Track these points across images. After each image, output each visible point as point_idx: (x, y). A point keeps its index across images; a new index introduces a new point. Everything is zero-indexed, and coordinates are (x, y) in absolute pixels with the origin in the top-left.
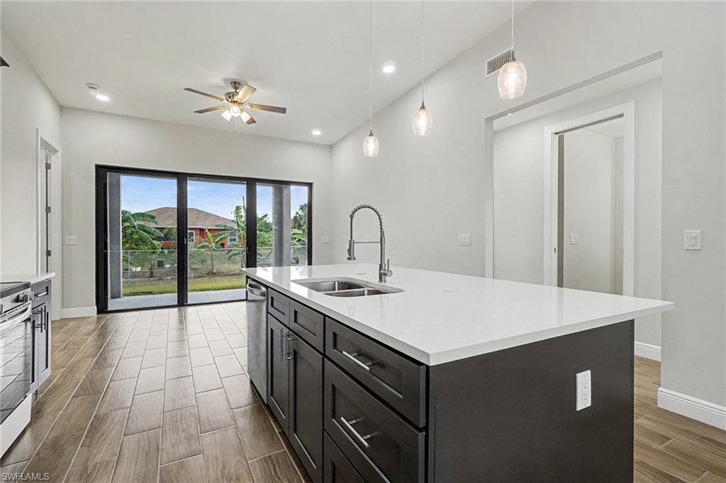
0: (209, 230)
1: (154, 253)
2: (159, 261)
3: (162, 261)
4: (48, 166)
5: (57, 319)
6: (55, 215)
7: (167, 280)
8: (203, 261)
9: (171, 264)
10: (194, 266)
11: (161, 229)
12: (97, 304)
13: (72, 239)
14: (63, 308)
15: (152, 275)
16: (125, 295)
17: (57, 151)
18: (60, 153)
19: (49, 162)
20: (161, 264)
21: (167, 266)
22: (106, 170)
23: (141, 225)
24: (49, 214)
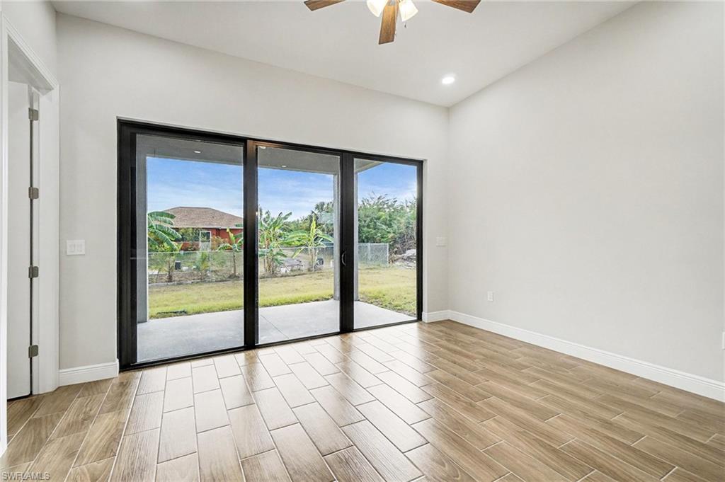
0: (231, 230)
1: (172, 255)
2: (176, 263)
3: (179, 263)
4: (33, 115)
5: (50, 389)
6: (46, 204)
7: (187, 284)
8: (222, 263)
9: (189, 266)
10: (214, 268)
11: (177, 230)
12: (120, 356)
13: (77, 246)
14: (60, 369)
15: (170, 279)
16: (151, 317)
17: (49, 89)
18: (55, 93)
19: (35, 108)
20: (178, 266)
21: (184, 268)
22: (133, 130)
23: (160, 226)
24: (35, 201)
